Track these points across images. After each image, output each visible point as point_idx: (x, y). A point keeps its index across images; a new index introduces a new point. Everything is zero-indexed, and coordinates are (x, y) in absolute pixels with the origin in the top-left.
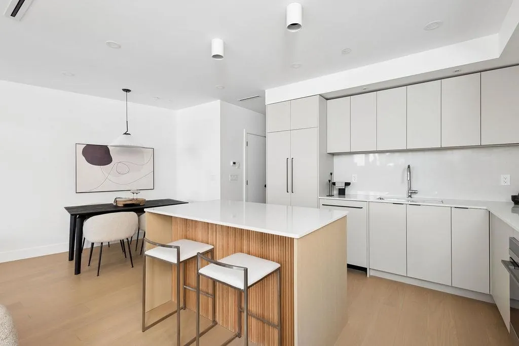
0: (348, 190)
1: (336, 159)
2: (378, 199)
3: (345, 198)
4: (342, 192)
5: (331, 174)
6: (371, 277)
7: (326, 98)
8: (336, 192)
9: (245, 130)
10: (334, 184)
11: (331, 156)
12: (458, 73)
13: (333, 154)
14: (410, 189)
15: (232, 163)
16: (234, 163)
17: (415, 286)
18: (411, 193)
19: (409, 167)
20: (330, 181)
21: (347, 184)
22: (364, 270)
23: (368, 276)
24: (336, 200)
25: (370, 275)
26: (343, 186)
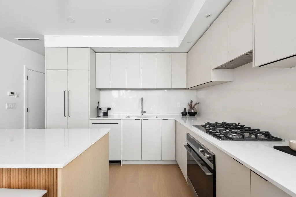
0: (109, 113)
1: (102, 93)
2: (126, 117)
3: (107, 118)
4: (106, 114)
5: (99, 102)
6: (123, 165)
7: (95, 51)
8: (101, 114)
9: (25, 66)
10: (100, 109)
11: (98, 91)
12: (163, 52)
13: (100, 90)
14: (142, 111)
15: (9, 93)
16: (12, 93)
17: (145, 165)
18: (143, 112)
19: (142, 98)
20: (97, 107)
21: (109, 109)
22: (119, 162)
23: (121, 166)
24: (102, 120)
25: (122, 165)
26: (106, 110)
